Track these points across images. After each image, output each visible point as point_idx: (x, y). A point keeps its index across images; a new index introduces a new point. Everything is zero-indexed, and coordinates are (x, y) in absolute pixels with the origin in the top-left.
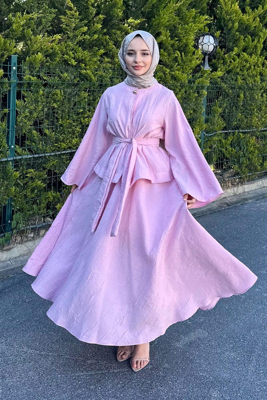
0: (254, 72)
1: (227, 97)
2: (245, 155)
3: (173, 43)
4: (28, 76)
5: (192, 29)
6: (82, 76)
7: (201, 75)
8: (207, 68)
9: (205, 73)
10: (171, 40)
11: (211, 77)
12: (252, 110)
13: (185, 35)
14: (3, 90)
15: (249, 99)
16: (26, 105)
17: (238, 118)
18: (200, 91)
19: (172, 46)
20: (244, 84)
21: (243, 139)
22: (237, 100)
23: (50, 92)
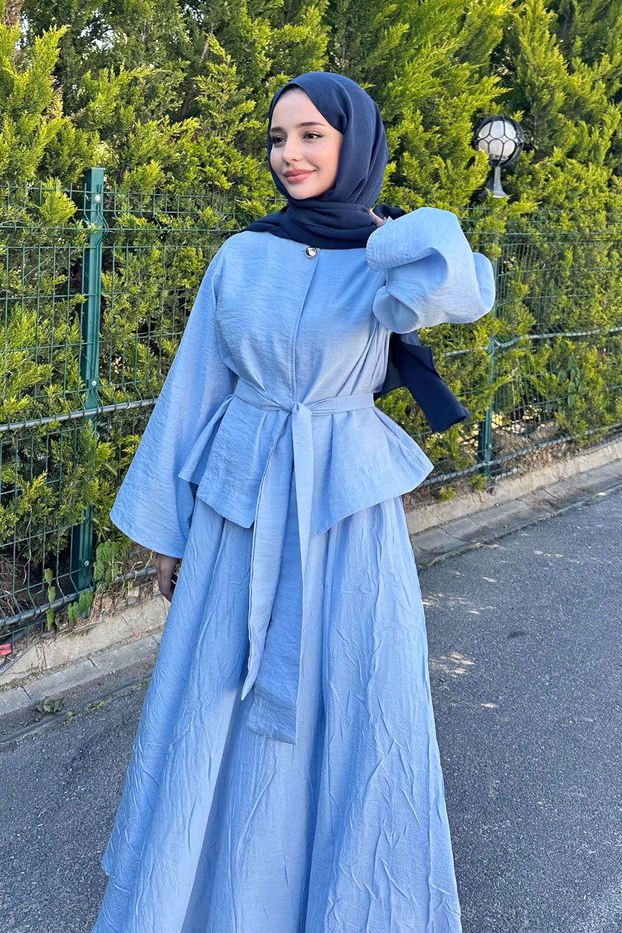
0: (594, 203)
1: (537, 258)
2: (577, 388)
3: (430, 139)
4: (127, 216)
5: (469, 107)
6: (242, 216)
7: (487, 211)
8: (498, 193)
9: (497, 205)
10: (425, 131)
11: (510, 214)
12: (589, 286)
13: (455, 119)
14: (74, 249)
15: (584, 262)
16: (123, 283)
17: (561, 306)
18: (485, 245)
19: (428, 144)
20: (575, 230)
21: (573, 353)
22: (560, 266)
23: (174, 253)
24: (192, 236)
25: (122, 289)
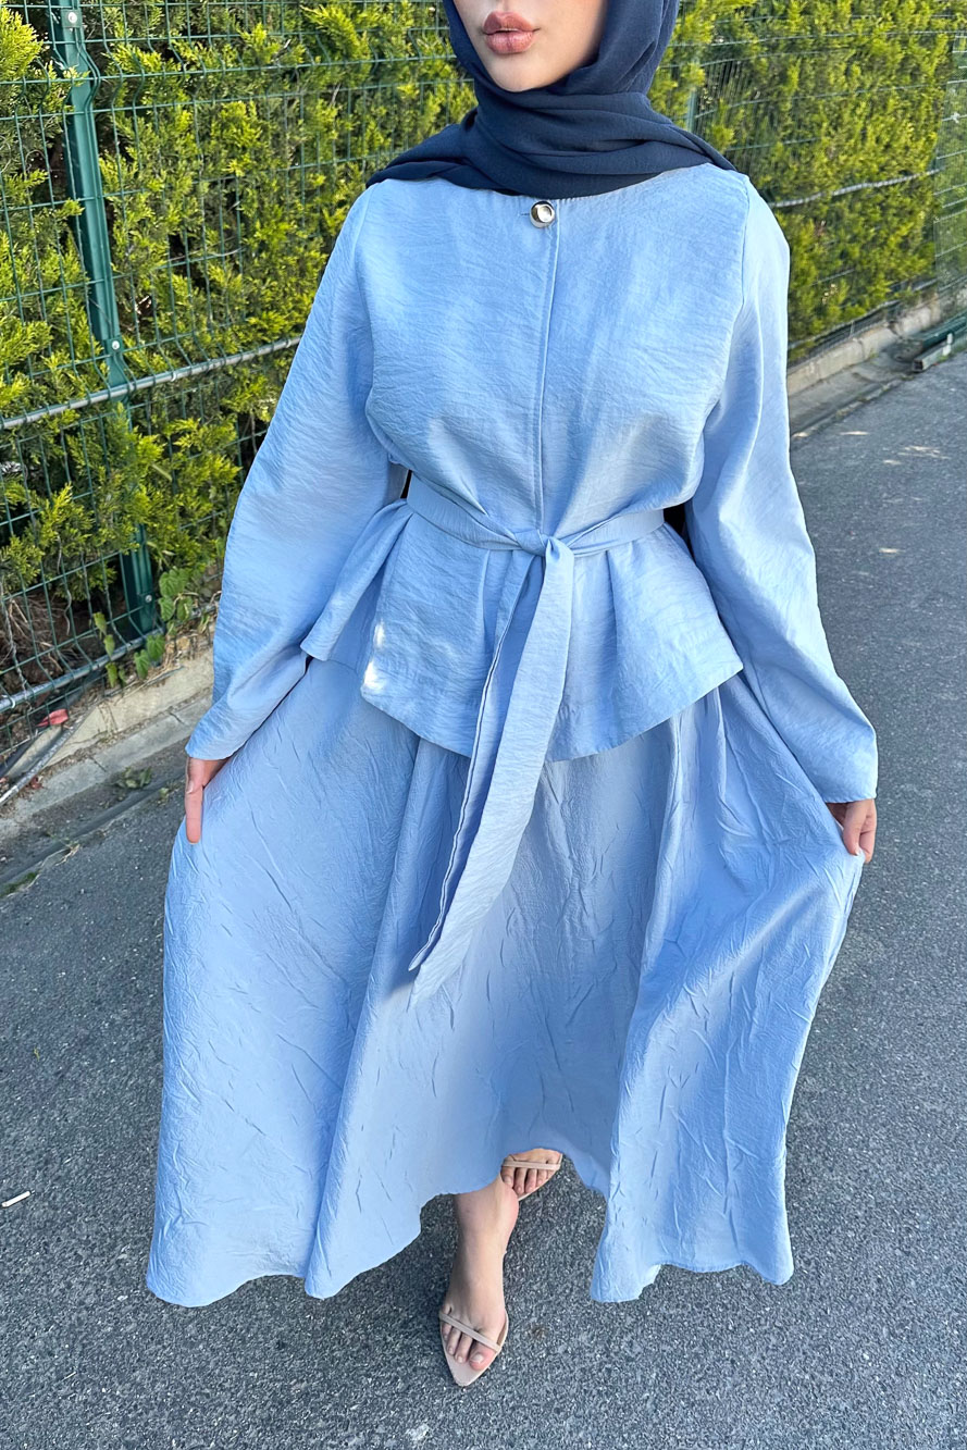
4: (126, 50)
6: (314, 37)
14: (48, 118)
16: (136, 175)
18: (682, 66)
23: (211, 113)
24: (238, 81)
25: (135, 184)
